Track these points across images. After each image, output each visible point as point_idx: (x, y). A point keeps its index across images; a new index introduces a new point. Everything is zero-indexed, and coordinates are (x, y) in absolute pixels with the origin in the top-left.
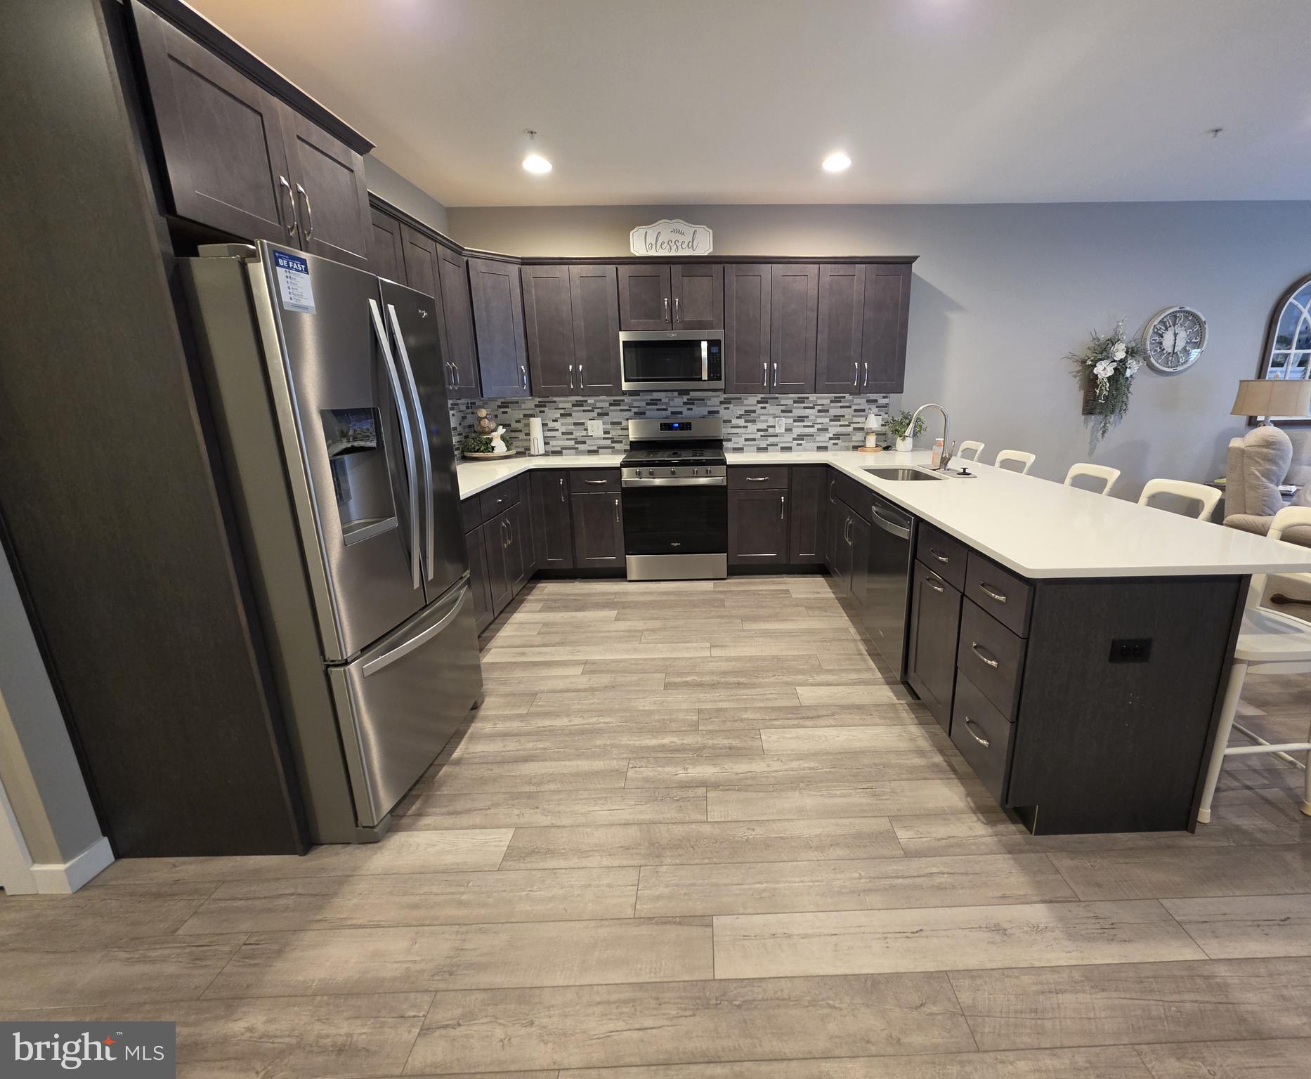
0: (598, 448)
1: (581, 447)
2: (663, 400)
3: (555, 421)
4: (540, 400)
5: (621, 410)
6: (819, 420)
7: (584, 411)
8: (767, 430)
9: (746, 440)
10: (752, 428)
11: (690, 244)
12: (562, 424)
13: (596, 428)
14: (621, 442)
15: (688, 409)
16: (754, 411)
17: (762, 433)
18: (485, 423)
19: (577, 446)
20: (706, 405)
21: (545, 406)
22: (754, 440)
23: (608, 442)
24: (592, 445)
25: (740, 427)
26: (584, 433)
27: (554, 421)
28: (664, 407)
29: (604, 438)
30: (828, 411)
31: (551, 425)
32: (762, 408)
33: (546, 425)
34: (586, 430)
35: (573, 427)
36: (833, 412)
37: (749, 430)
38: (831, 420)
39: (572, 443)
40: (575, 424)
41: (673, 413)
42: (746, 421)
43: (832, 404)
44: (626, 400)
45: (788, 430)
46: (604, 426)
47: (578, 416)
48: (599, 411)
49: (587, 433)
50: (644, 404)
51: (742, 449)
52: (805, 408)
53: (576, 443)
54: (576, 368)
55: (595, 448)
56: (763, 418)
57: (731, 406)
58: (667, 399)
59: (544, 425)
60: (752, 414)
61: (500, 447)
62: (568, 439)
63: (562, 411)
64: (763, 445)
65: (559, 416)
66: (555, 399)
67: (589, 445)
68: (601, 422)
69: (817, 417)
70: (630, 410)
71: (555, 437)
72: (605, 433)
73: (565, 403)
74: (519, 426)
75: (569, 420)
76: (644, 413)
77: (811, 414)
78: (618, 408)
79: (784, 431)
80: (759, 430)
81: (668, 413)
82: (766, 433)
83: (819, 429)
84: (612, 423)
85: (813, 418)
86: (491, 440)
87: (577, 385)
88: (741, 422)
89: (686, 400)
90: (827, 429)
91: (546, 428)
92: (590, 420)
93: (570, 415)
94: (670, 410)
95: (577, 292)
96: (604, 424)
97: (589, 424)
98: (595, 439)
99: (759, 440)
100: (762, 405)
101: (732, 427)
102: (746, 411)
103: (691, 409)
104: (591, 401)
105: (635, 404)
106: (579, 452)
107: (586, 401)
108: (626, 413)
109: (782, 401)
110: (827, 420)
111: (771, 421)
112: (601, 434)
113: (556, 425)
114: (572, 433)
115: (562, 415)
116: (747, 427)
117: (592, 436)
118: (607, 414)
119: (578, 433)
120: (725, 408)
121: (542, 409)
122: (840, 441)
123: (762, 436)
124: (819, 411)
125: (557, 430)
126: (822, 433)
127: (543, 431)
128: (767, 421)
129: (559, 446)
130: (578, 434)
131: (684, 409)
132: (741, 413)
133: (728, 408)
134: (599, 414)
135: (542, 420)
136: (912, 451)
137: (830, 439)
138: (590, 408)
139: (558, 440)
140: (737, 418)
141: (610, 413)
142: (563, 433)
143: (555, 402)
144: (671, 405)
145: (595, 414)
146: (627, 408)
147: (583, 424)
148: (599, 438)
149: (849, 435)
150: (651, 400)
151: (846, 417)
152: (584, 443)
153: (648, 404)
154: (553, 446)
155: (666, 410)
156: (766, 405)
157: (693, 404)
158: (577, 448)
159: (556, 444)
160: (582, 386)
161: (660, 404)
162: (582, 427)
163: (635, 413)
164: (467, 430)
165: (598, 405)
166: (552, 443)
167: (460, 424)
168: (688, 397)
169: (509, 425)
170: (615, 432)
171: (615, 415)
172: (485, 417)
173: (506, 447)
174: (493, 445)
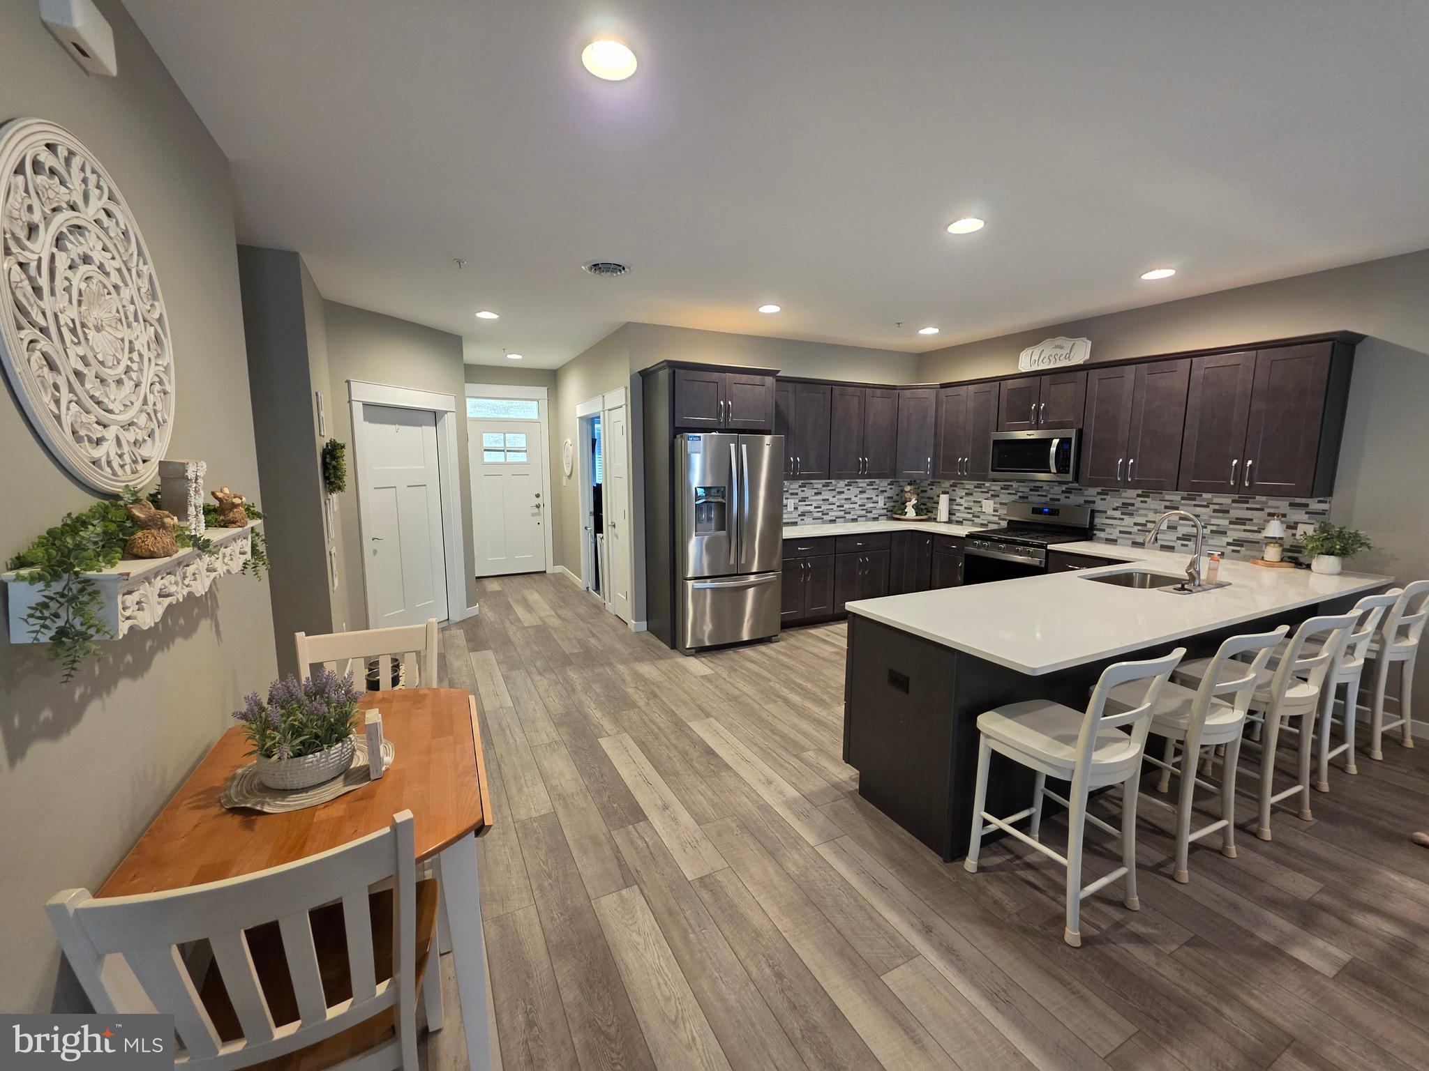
0: (988, 522)
1: (976, 520)
2: (1044, 488)
3: (961, 498)
5: (1009, 494)
6: (1214, 521)
7: (982, 492)
8: (1145, 525)
9: (1121, 532)
10: (1128, 521)
12: (966, 501)
13: (989, 506)
14: (1006, 520)
15: (1066, 497)
16: (1133, 505)
17: (1140, 528)
18: (908, 495)
19: (973, 519)
20: (1083, 495)
22: (1130, 533)
24: (984, 520)
25: (1116, 519)
26: (980, 509)
27: (959, 498)
28: (1044, 494)
29: (994, 515)
30: (1227, 512)
31: (957, 500)
32: (1142, 502)
33: (954, 500)
34: (981, 507)
35: (973, 504)
36: (1235, 513)
37: (1124, 523)
38: (1231, 523)
39: (970, 516)
40: (974, 502)
41: (1051, 499)
42: (1122, 514)
43: (1235, 505)
44: (1014, 486)
45: (1172, 528)
46: (994, 505)
47: (978, 496)
48: (993, 493)
49: (982, 509)
50: (1027, 490)
51: (1116, 541)
52: (1195, 505)
53: (973, 516)
54: (963, 459)
55: (986, 522)
56: (1141, 512)
57: (1108, 498)
59: (951, 500)
60: (1130, 507)
61: (911, 512)
62: (968, 513)
63: (967, 491)
64: (1140, 539)
65: (964, 494)
66: (963, 482)
67: (982, 520)
68: (992, 502)
69: (1211, 517)
70: (1016, 494)
71: (957, 510)
72: (995, 511)
73: (970, 485)
75: (970, 498)
76: (1027, 498)
77: (1204, 514)
78: (1007, 491)
79: (1166, 529)
80: (1136, 524)
81: (1048, 499)
82: (1144, 528)
83: (1212, 532)
84: (1001, 504)
85: (1205, 517)
87: (962, 473)
88: (1117, 514)
89: (1064, 489)
90: (1224, 533)
91: (954, 503)
92: (985, 499)
93: (972, 494)
94: (1050, 496)
95: (971, 405)
97: (984, 502)
98: (986, 515)
99: (1135, 534)
100: (1142, 499)
101: (1106, 518)
102: (1123, 504)
103: (1068, 497)
104: (987, 484)
105: (1021, 489)
106: (974, 525)
107: (984, 484)
108: (1013, 496)
109: (1166, 496)
110: (1227, 522)
111: (1151, 516)
112: (990, 511)
113: (962, 501)
114: (971, 509)
115: (966, 494)
116: (1122, 519)
117: (985, 513)
118: (998, 496)
119: (976, 509)
120: (1102, 499)
121: (954, 488)
122: (1243, 549)
123: (1139, 530)
124: (1215, 511)
125: (962, 505)
126: (1217, 536)
127: (949, 505)
128: (1146, 516)
129: (959, 517)
131: (1062, 497)
132: (1118, 505)
133: (1105, 499)
134: (992, 495)
135: (951, 496)
136: (1339, 574)
137: (1229, 544)
138: (986, 490)
139: (959, 512)
140: (1114, 509)
141: (1000, 496)
142: (965, 508)
143: (963, 484)
144: (1051, 492)
145: (989, 495)
146: (1014, 492)
147: (980, 502)
148: (989, 515)
149: (1258, 543)
150: (1034, 487)
151: (1254, 521)
152: (979, 517)
153: (1031, 490)
154: (955, 517)
155: (1046, 496)
156: (1146, 499)
157: (1071, 493)
158: (973, 521)
160: (965, 473)
161: (1042, 491)
162: (979, 504)
163: (1020, 497)
164: (886, 500)
165: (993, 488)
166: (957, 514)
167: (898, 495)
168: (1067, 486)
169: (933, 498)
170: (1003, 511)
171: (1005, 498)
172: (909, 492)
173: (916, 513)
174: (906, 510)
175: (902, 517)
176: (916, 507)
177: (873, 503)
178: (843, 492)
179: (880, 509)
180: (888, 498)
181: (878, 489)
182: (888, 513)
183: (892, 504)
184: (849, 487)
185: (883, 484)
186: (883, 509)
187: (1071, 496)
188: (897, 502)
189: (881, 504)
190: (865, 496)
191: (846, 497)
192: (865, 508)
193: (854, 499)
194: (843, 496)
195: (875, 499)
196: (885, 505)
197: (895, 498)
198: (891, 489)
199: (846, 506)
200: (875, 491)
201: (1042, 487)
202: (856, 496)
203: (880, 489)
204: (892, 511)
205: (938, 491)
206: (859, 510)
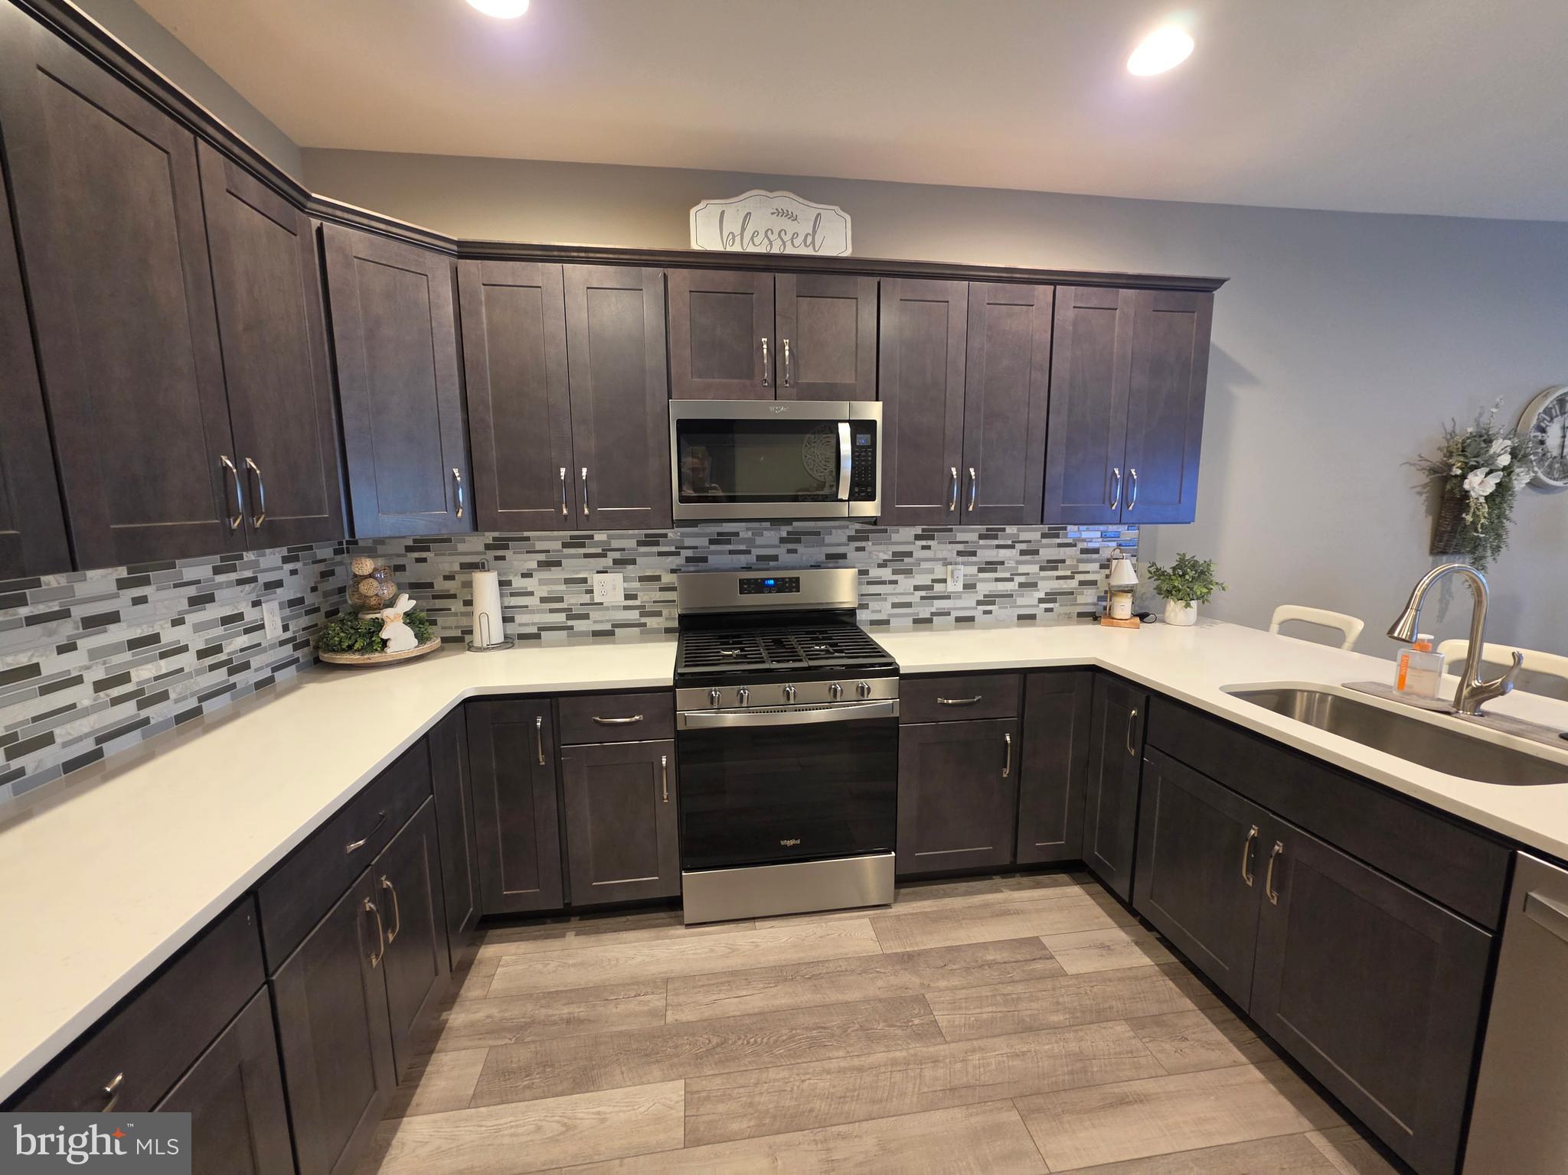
0: (613, 626)
1: (580, 625)
2: (742, 535)
3: (527, 575)
4: (496, 534)
5: (660, 554)
6: (1022, 569)
7: (586, 556)
8: (931, 588)
9: (895, 605)
10: (906, 583)
11: (809, 239)
12: (542, 582)
13: (610, 587)
14: (659, 614)
15: (789, 551)
16: (910, 554)
17: (923, 593)
18: (369, 588)
19: (570, 623)
20: (822, 544)
21: (506, 547)
22: (909, 605)
23: (634, 615)
24: (602, 622)
25: (883, 583)
26: (586, 598)
27: (524, 575)
28: (743, 547)
29: (626, 608)
30: (1036, 552)
31: (518, 583)
32: (924, 548)
33: (509, 583)
34: (590, 592)
35: (563, 587)
36: (1047, 554)
37: (899, 588)
38: (1042, 569)
39: (560, 618)
40: (567, 581)
41: (759, 558)
42: (895, 572)
43: (1045, 541)
44: (669, 534)
45: (969, 586)
46: (626, 585)
47: (575, 565)
48: (617, 555)
49: (592, 598)
50: (704, 542)
51: (887, 622)
52: (998, 547)
53: (569, 618)
54: (574, 473)
55: (608, 627)
56: (924, 565)
57: (868, 545)
58: (750, 533)
59: (501, 584)
60: (906, 560)
61: (399, 637)
62: (552, 611)
63: (542, 557)
64: (925, 613)
65: (534, 565)
66: (526, 534)
67: (595, 622)
68: (619, 577)
69: (1019, 563)
70: (678, 554)
71: (527, 607)
72: (627, 597)
73: (550, 542)
74: (451, 586)
75: (555, 573)
77: (1009, 558)
78: (655, 549)
79: (960, 588)
80: (917, 588)
81: (751, 559)
82: (930, 593)
83: (1021, 585)
84: (642, 579)
85: (1012, 564)
86: (380, 625)
87: (575, 508)
88: (886, 574)
89: (784, 534)
90: (1034, 585)
91: (507, 590)
92: (598, 572)
93: (558, 564)
94: (756, 552)
95: (579, 317)
96: (625, 580)
97: (596, 580)
98: (607, 608)
99: (918, 605)
100: (924, 543)
101: (869, 583)
102: (895, 554)
103: (795, 551)
104: (600, 536)
105: (688, 542)
106: (574, 638)
107: (591, 537)
108: (671, 558)
109: (958, 534)
110: (1035, 568)
111: (939, 572)
112: (619, 599)
114: (561, 600)
115: (541, 564)
116: (895, 582)
117: (602, 604)
118: (633, 562)
119: (575, 599)
120: (858, 549)
121: (500, 553)
122: (1057, 605)
123: (922, 598)
124: (1023, 553)
125: (531, 594)
126: (1026, 591)
127: (502, 595)
128: (932, 571)
129: (533, 624)
130: (573, 601)
131: (781, 551)
132: (886, 557)
133: (862, 549)
134: (616, 562)
135: (499, 575)
137: (1041, 601)
138: (599, 551)
139: (533, 612)
140: (880, 566)
141: (639, 560)
142: (543, 600)
143: (528, 539)
144: (757, 543)
145: (608, 562)
146: (673, 549)
147: (584, 580)
148: (615, 608)
149: (1072, 593)
150: (719, 534)
151: (1067, 563)
152: (586, 617)
153: (712, 542)
154: (520, 625)
155: (748, 552)
156: (929, 543)
157: (798, 541)
158: (571, 628)
159: (526, 622)
160: (586, 511)
161: (736, 543)
162: (583, 587)
163: (688, 560)
164: (287, 612)
165: (615, 544)
166: (520, 618)
167: (314, 589)
168: (789, 528)
169: (431, 585)
170: (648, 596)
171: (649, 563)
172: (371, 576)
173: (416, 636)
174: (384, 635)
175: (376, 657)
176: (410, 618)
177: (247, 631)
178: (113, 618)
179: (272, 647)
180: (292, 603)
181: (254, 580)
182: (299, 654)
183: (305, 621)
184: (137, 592)
185: (270, 561)
186: (282, 643)
187: (800, 548)
188: (316, 610)
189: (273, 630)
190: (212, 612)
191: (137, 633)
192: (222, 657)
193: (170, 636)
194: (117, 634)
195: (251, 615)
196: (286, 628)
197: (311, 600)
198: (294, 572)
199: (143, 674)
200: (247, 587)
201: (737, 534)
202: (178, 622)
203: (263, 578)
204: (306, 643)
205: (451, 564)
206: (199, 672)
